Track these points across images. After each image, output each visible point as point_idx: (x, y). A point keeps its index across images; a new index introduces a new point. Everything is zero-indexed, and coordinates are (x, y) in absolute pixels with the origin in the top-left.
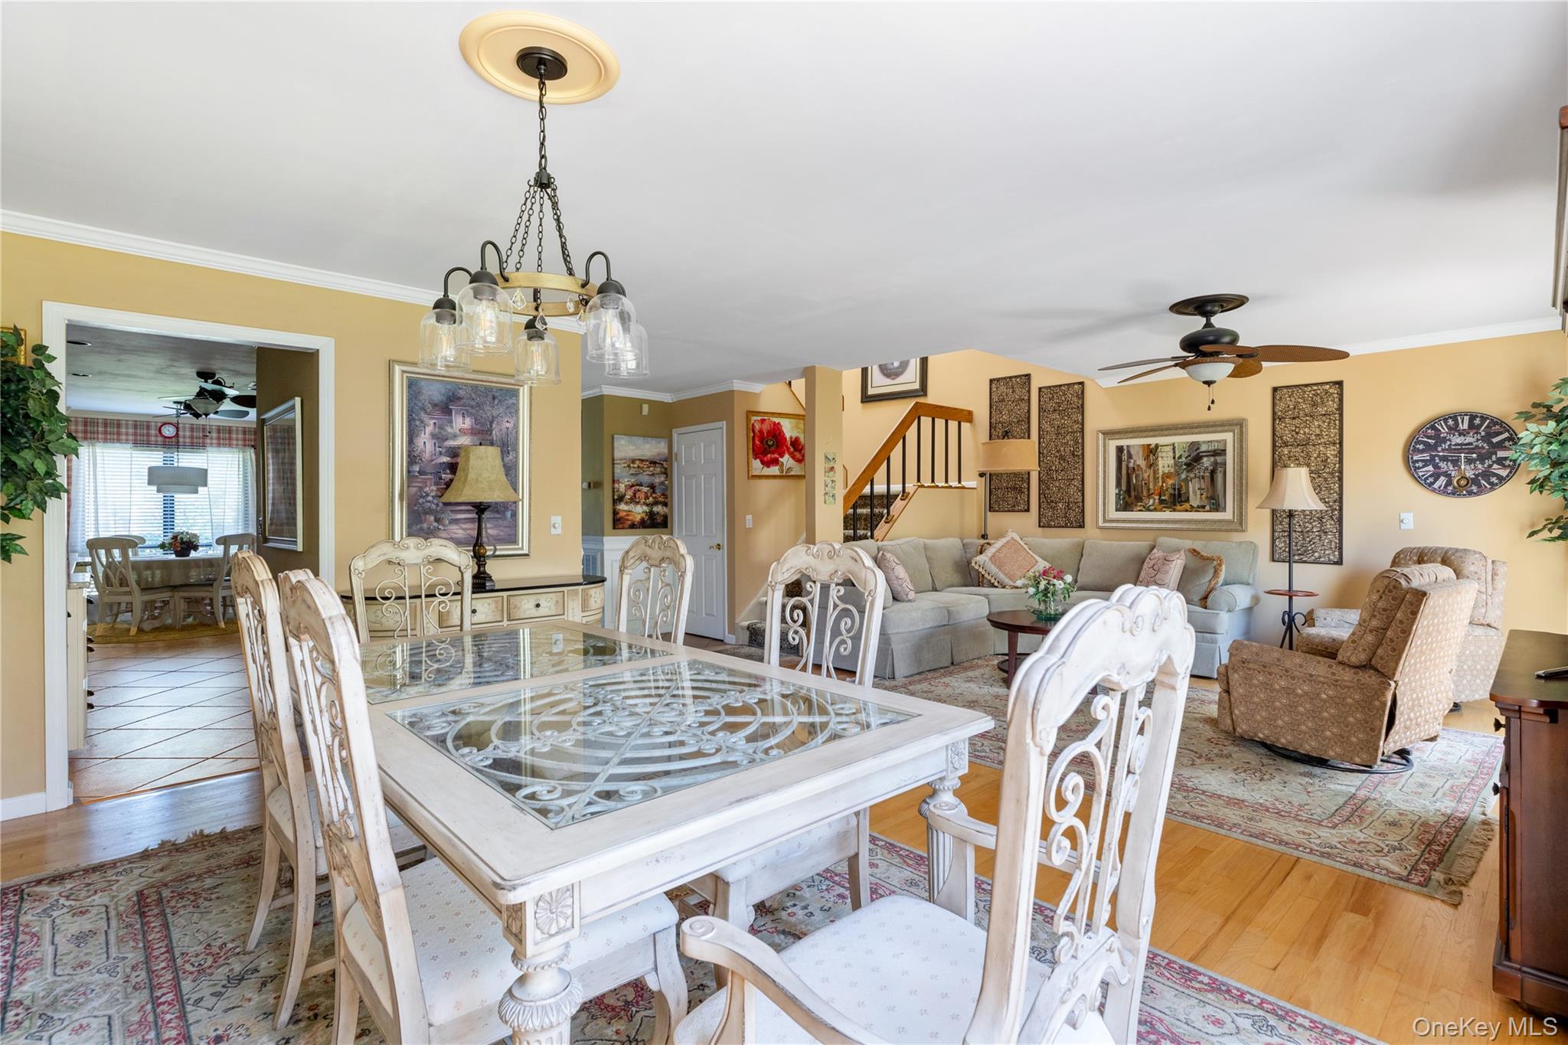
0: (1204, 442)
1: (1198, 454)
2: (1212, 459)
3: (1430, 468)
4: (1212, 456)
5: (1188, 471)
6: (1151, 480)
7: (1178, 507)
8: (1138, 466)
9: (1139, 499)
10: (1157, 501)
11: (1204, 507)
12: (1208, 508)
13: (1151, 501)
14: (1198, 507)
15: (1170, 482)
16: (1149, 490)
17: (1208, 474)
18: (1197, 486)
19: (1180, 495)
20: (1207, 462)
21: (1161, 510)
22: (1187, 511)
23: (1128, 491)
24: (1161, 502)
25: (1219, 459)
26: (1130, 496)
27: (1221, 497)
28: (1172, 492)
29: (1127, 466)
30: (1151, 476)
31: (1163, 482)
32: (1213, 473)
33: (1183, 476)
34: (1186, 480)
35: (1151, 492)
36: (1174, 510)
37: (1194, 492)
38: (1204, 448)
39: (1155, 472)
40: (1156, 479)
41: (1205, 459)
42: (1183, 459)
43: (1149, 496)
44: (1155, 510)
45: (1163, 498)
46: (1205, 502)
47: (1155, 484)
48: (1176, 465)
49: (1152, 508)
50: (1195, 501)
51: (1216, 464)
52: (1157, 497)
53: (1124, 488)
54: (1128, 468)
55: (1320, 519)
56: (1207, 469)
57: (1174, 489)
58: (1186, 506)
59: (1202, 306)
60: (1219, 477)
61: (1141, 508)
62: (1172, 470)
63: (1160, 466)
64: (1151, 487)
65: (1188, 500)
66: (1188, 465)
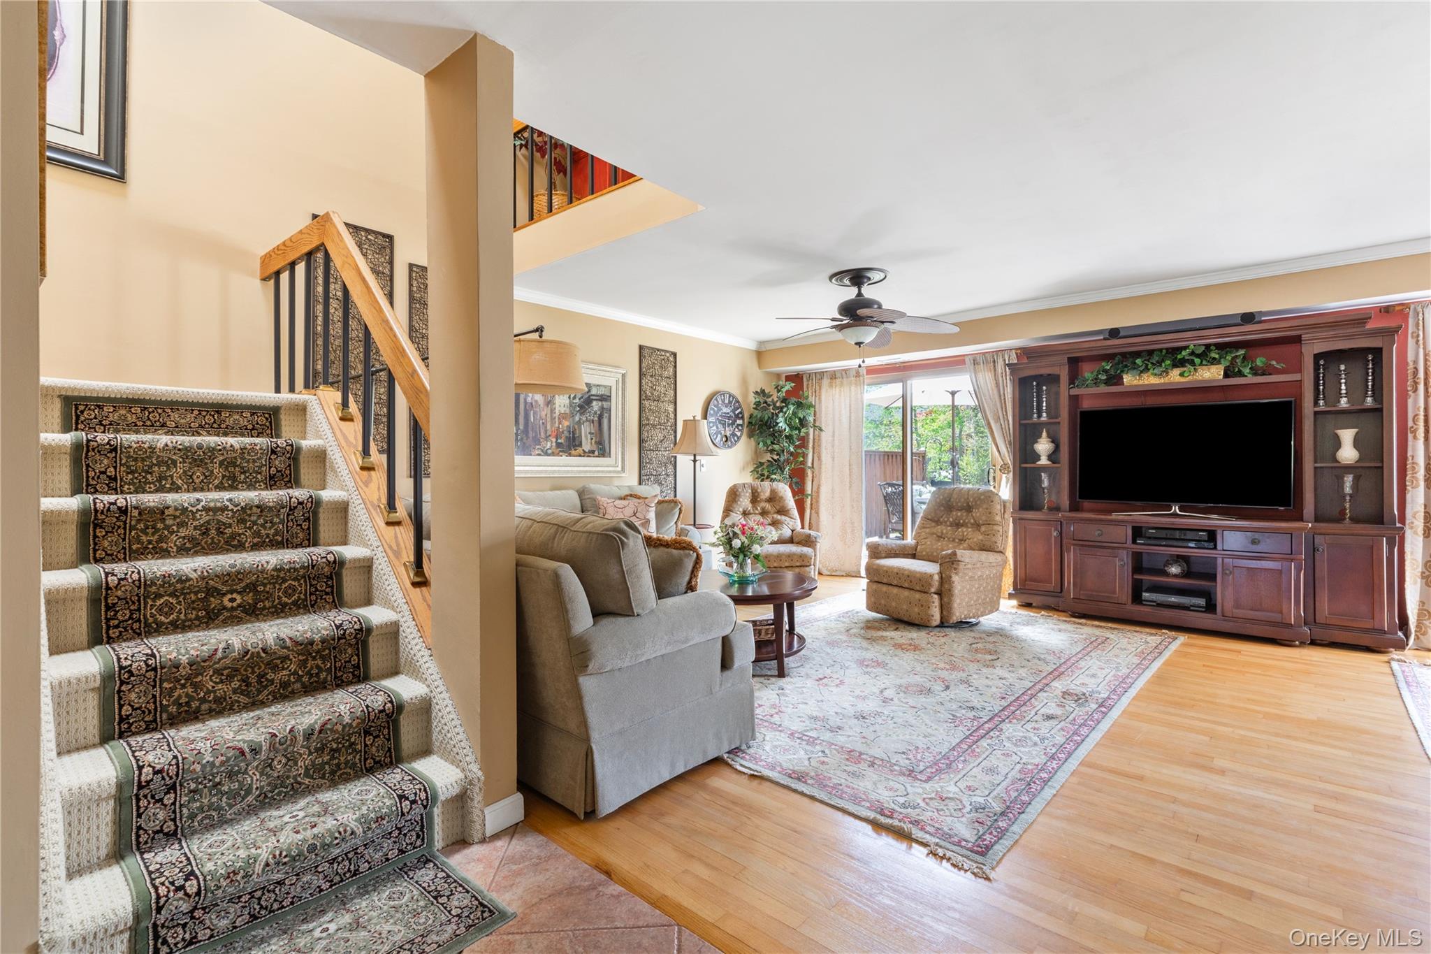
0: (594, 385)
1: (589, 396)
2: (600, 403)
3: (715, 428)
4: (601, 400)
5: (581, 414)
6: (549, 420)
7: (573, 452)
8: (536, 401)
9: (537, 441)
10: (554, 444)
11: (593, 452)
12: (596, 453)
13: (549, 444)
14: (590, 452)
15: (566, 423)
16: (546, 431)
17: (596, 419)
18: (588, 431)
19: (574, 438)
20: (596, 406)
21: (558, 455)
22: (580, 456)
23: (526, 431)
24: (558, 445)
25: (605, 404)
26: (528, 437)
27: (607, 442)
28: (568, 435)
29: (525, 400)
30: (549, 415)
31: (560, 423)
32: (600, 417)
33: (577, 418)
34: (579, 423)
35: (549, 433)
36: (570, 455)
37: (586, 436)
38: (594, 391)
39: (552, 411)
40: (553, 419)
41: (594, 403)
42: (577, 400)
43: (547, 438)
44: (553, 454)
45: (559, 441)
46: (594, 447)
47: (552, 425)
48: (571, 405)
49: (549, 451)
50: (587, 446)
51: (602, 408)
52: (554, 440)
53: (521, 427)
54: (525, 402)
55: (666, 464)
56: (595, 413)
57: (569, 432)
58: (580, 450)
59: (857, 277)
60: (605, 421)
61: (540, 452)
62: (568, 411)
63: (557, 405)
64: (549, 427)
65: (580, 445)
66: (581, 406)
